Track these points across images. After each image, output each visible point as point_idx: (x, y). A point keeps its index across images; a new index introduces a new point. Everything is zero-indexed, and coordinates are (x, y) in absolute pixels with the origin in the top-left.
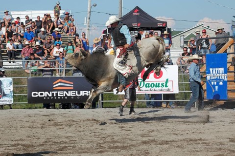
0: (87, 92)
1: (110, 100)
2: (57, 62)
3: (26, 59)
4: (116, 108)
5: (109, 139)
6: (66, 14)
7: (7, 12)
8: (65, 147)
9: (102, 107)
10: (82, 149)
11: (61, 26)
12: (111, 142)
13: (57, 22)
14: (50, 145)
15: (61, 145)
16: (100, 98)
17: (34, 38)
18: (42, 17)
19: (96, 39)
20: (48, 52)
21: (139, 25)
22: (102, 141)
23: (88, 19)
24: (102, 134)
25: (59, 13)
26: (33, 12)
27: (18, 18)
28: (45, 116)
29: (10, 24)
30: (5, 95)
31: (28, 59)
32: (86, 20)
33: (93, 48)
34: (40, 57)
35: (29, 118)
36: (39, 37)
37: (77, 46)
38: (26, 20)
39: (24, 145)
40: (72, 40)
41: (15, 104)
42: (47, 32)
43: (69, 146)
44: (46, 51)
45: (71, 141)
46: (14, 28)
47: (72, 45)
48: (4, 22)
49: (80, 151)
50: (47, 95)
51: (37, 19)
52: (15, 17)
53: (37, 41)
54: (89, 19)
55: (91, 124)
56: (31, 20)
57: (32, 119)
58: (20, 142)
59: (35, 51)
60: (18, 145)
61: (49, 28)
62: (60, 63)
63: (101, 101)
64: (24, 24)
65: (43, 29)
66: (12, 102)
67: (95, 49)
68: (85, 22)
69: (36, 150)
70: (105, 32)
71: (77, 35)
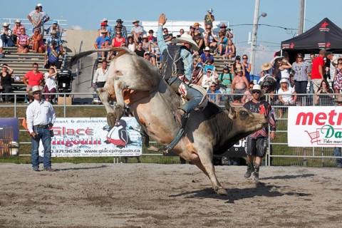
1: (283, 154)
4: (292, 167)
5: (279, 212)
6: (221, 28)
7: (138, 22)
8: (216, 221)
9: (271, 165)
10: (240, 225)
11: (213, 44)
12: (283, 217)
13: (208, 39)
14: (194, 217)
15: (209, 218)
16: (268, 151)
18: (187, 30)
19: (266, 64)
21: (328, 45)
22: (269, 215)
23: (253, 35)
24: (269, 204)
25: (212, 26)
26: (175, 23)
27: (151, 32)
28: (187, 174)
29: (140, 39)
30: (130, 142)
32: (250, 36)
33: (259, 77)
35: (164, 176)
37: (236, 74)
38: (164, 34)
39: (155, 216)
40: (229, 66)
41: (145, 156)
43: (220, 220)
45: (224, 212)
46: (145, 45)
47: (229, 72)
48: (132, 37)
49: (237, 227)
54: (255, 35)
56: (171, 35)
57: (168, 177)
58: (150, 212)
60: (148, 215)
62: (212, 98)
63: (269, 156)
66: (140, 153)
67: (262, 79)
68: (250, 39)
69: (173, 223)
70: (278, 54)
71: (238, 58)
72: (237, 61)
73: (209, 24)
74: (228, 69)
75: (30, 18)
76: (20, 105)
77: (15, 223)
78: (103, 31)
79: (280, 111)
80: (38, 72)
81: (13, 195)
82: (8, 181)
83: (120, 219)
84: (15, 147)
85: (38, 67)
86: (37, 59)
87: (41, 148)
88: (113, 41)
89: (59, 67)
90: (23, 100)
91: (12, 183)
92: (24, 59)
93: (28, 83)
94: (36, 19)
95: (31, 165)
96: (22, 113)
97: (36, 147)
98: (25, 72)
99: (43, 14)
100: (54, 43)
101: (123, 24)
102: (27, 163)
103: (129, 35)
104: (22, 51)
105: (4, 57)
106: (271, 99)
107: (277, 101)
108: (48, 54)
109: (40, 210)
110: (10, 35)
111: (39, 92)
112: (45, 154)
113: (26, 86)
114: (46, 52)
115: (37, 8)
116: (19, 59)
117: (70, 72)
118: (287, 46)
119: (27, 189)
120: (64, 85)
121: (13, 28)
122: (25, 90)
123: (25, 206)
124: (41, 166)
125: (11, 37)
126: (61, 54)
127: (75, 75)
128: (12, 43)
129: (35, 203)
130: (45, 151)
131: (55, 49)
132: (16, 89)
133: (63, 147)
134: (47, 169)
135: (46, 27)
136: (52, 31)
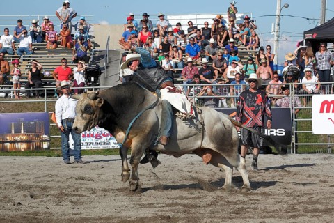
0: (274, 130)
1: (308, 142)
2: (231, 87)
3: (188, 83)
4: (317, 154)
5: (305, 199)
6: (244, 19)
7: (163, 16)
8: (243, 209)
9: (296, 153)
10: (267, 212)
12: (308, 203)
13: (232, 31)
14: (222, 205)
15: (237, 206)
16: (293, 140)
17: (199, 53)
18: (211, 23)
20: (219, 73)
22: (295, 201)
23: (276, 26)
24: (295, 191)
25: (235, 18)
26: (199, 16)
27: (179, 25)
29: (166, 33)
31: (191, 83)
32: (273, 27)
34: (207, 80)
35: (192, 166)
36: (207, 52)
37: (261, 65)
38: (189, 27)
39: (184, 205)
42: (218, 45)
43: (248, 208)
44: (216, 72)
45: (251, 200)
46: (171, 38)
47: (253, 63)
48: (158, 31)
49: (264, 214)
51: (204, 26)
52: (173, 23)
53: (204, 56)
54: (278, 25)
55: (280, 177)
56: (196, 27)
57: (197, 168)
58: (179, 201)
59: (201, 72)
60: (177, 204)
61: (221, 39)
62: (237, 88)
63: (295, 144)
65: (212, 40)
68: (273, 30)
69: (202, 212)
70: (301, 44)
71: (262, 49)
72: (261, 52)
73: (232, 16)
74: (252, 60)
75: (58, 14)
76: (50, 100)
77: (47, 215)
78: (130, 25)
80: (66, 67)
81: (45, 188)
82: (40, 174)
83: (150, 209)
84: (46, 141)
85: (66, 62)
86: (66, 55)
87: (71, 142)
89: (87, 62)
90: (53, 94)
91: (44, 176)
92: (53, 55)
93: (57, 78)
94: (64, 15)
96: (52, 107)
97: (66, 140)
98: (55, 67)
100: (82, 38)
101: (149, 18)
102: (58, 156)
103: (154, 29)
104: (51, 47)
105: (33, 53)
107: (301, 90)
108: (76, 49)
109: (72, 202)
110: (38, 31)
111: (67, 86)
112: (75, 147)
113: (56, 81)
114: (75, 47)
115: (64, 5)
116: (48, 55)
117: (98, 66)
118: (309, 36)
119: (58, 182)
120: (92, 79)
121: (42, 24)
122: (55, 85)
123: (57, 198)
124: (72, 158)
125: (39, 33)
126: (88, 48)
127: (103, 69)
128: (41, 39)
129: (67, 195)
130: (75, 144)
132: (46, 84)
133: (93, 140)
134: (78, 162)
136: (79, 27)
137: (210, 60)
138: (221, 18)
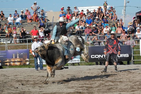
0: (124, 55)
1: (138, 59)
2: (106, 37)
3: (87, 35)
5: (138, 83)
6: (111, 8)
7: (76, 7)
8: (112, 88)
9: (134, 64)
10: (122, 89)
11: (108, 15)
12: (139, 85)
13: (105, 13)
14: (103, 87)
15: (109, 87)
17: (92, 23)
20: (100, 31)
22: (134, 85)
23: (124, 10)
24: (134, 80)
26: (91, 7)
28: (99, 69)
29: (77, 15)
30: (75, 57)
31: (89, 35)
32: (123, 11)
33: (127, 28)
34: (95, 34)
35: (90, 70)
36: (95, 22)
37: (118, 27)
38: (87, 12)
39: (87, 87)
40: (115, 24)
41: (81, 62)
43: (114, 88)
44: (99, 31)
45: (115, 84)
47: (115, 26)
48: (74, 14)
49: (121, 90)
50: (100, 56)
51: (93, 11)
52: (80, 10)
53: (94, 24)
55: (127, 74)
56: (90, 12)
57: (92, 71)
58: (84, 85)
59: (93, 31)
60: (83, 87)
61: (101, 17)
62: (108, 37)
63: (133, 60)
64: (86, 14)
65: (97, 17)
66: (79, 61)
67: (128, 29)
68: (123, 12)
69: (94, 90)
71: (118, 20)
72: (118, 22)
73: (105, 7)
74: (114, 25)
75: (32, 8)
76: (29, 44)
77: (29, 92)
78: (62, 12)
79: (137, 41)
80: (36, 30)
81: (28, 81)
82: (26, 75)
83: (72, 89)
84: (28, 61)
85: (36, 28)
86: (35, 25)
87: (39, 61)
88: (66, 16)
89: (44, 28)
90: (31, 41)
91: (27, 76)
92: (30, 25)
93: (32, 34)
94: (34, 8)
95: (35, 68)
96: (30, 47)
97: (36, 61)
98: (31, 30)
99: (37, 6)
100: (42, 18)
101: (70, 9)
102: (33, 67)
103: (73, 13)
105: (22, 24)
106: (133, 37)
107: (135, 37)
108: (40, 22)
109: (39, 87)
110: (24, 15)
112: (40, 64)
113: (31, 36)
114: (39, 21)
115: (35, 4)
116: (28, 25)
117: (49, 29)
118: (138, 15)
119: (33, 78)
120: (47, 35)
121: (25, 12)
122: (31, 37)
123: (33, 85)
124: (39, 68)
125: (24, 16)
126: (45, 22)
127: (51, 30)
128: (25, 18)
129: (37, 84)
130: (40, 62)
131: (42, 20)
132: (27, 37)
134: (41, 70)
135: (39, 11)
136: (41, 13)
137: (96, 25)
138: (100, 8)
